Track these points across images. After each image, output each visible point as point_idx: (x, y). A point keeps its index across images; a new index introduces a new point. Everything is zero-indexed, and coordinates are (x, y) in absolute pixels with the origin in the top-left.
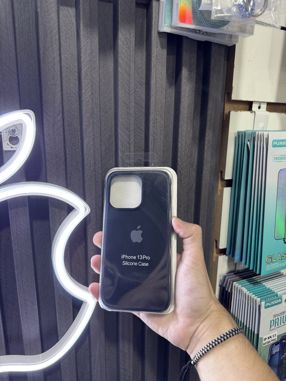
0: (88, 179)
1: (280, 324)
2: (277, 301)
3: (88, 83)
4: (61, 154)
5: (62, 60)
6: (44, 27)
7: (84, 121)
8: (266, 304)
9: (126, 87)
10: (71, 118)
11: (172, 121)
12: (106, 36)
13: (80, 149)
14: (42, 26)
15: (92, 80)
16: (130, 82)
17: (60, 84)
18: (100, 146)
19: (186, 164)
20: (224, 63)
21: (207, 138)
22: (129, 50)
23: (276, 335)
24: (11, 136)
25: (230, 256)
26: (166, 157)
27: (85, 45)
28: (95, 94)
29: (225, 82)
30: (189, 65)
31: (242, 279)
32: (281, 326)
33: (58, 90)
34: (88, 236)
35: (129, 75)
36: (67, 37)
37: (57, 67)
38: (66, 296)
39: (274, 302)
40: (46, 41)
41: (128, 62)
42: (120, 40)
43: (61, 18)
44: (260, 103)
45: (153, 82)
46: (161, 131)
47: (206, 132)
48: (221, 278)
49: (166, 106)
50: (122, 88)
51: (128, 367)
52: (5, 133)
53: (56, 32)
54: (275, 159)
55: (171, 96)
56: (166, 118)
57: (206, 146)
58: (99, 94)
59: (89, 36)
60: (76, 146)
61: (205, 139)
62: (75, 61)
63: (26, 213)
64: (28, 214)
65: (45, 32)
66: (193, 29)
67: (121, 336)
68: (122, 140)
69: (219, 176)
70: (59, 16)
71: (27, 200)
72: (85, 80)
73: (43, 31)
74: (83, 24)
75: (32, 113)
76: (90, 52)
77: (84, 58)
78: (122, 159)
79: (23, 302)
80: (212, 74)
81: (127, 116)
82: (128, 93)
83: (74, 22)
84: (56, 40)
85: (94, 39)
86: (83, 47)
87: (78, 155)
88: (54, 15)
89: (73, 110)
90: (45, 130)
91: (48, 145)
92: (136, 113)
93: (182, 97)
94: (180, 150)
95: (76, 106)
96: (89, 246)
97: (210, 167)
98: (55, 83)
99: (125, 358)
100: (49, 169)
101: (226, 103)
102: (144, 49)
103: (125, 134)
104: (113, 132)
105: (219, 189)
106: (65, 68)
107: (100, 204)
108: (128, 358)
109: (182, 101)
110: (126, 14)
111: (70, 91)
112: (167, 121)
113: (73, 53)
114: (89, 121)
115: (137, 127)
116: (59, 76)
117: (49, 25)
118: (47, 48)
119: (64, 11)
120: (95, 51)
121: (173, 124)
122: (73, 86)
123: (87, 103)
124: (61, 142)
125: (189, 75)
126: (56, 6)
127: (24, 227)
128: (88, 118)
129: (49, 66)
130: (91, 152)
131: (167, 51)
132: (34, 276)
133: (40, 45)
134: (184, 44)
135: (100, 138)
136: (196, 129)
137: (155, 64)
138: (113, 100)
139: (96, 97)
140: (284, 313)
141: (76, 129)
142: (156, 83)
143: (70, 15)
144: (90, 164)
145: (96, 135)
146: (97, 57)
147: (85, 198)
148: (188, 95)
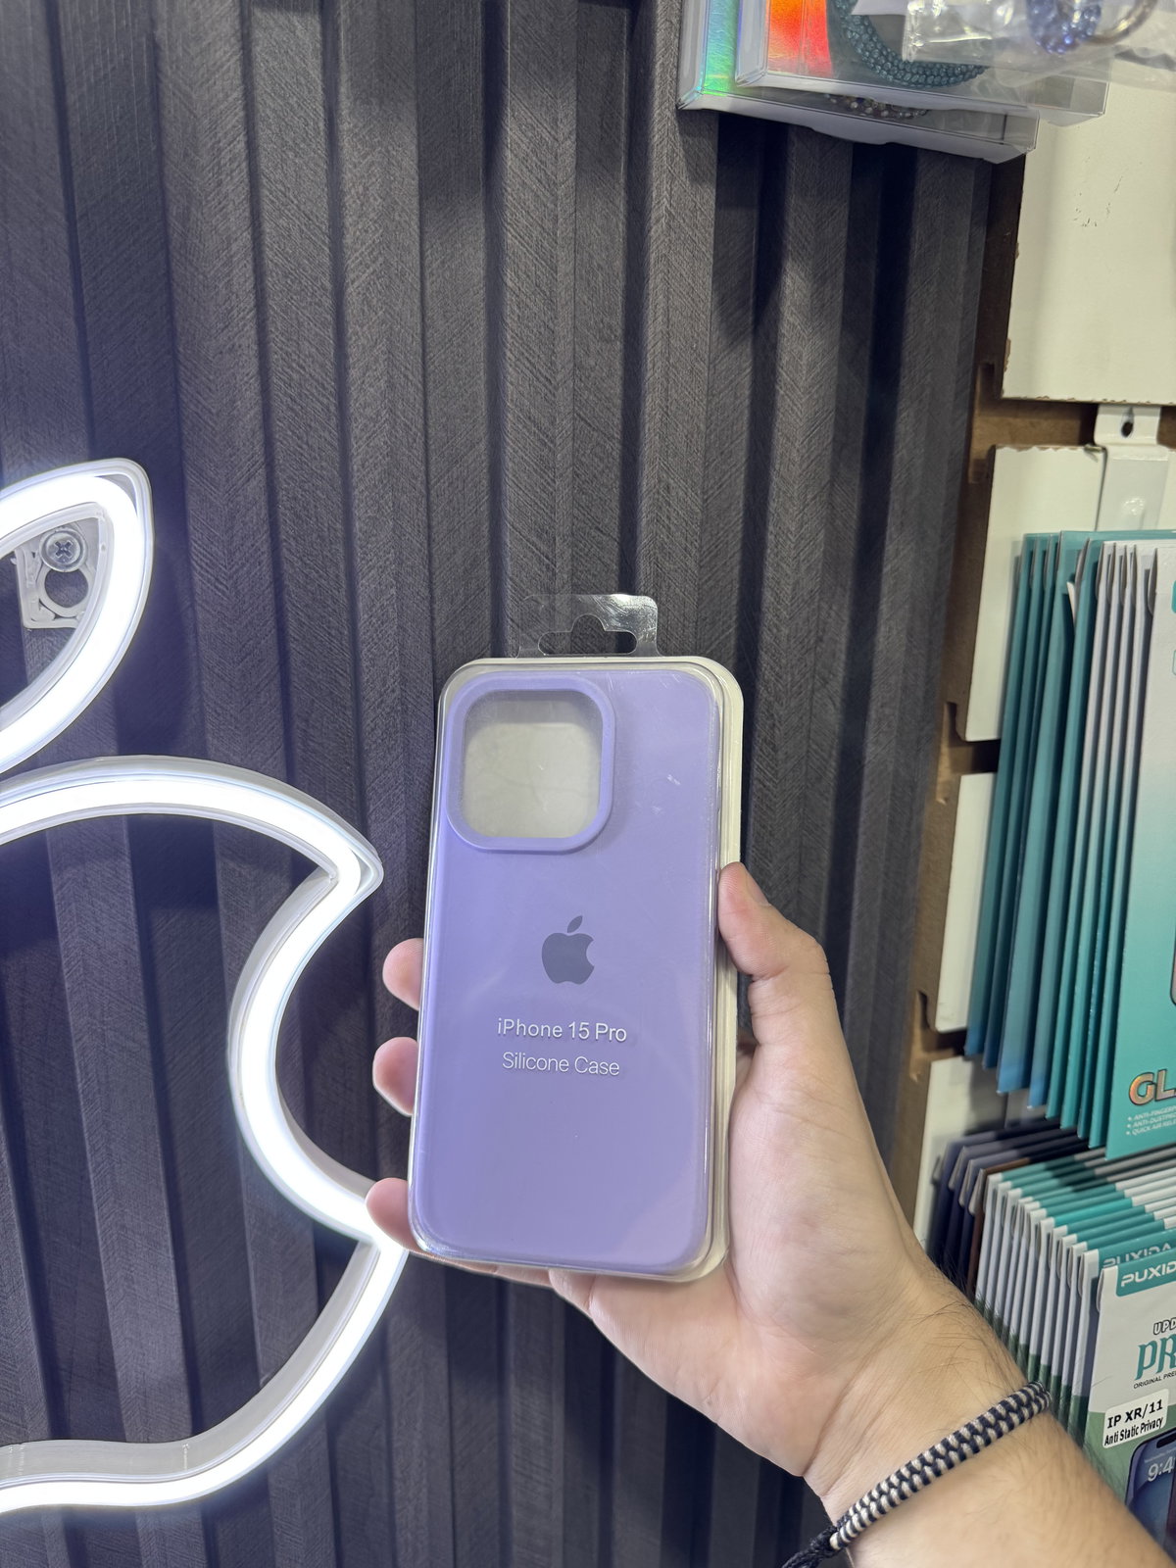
0: (375, 742)
2: (1172, 1267)
3: (374, 338)
4: (263, 642)
5: (268, 240)
6: (186, 106)
7: (357, 501)
8: (1125, 1277)
9: (536, 349)
10: (306, 487)
11: (737, 494)
12: (453, 131)
13: (345, 616)
14: (177, 101)
15: (391, 328)
16: (553, 332)
17: (255, 347)
18: (427, 604)
19: (797, 678)
20: (970, 241)
21: (889, 567)
22: (548, 195)
23: (1165, 1405)
24: (54, 569)
25: (981, 1061)
26: (711, 645)
27: (358, 175)
28: (403, 388)
29: (976, 320)
30: (812, 253)
31: (1027, 1159)
33: (247, 375)
35: (550, 302)
36: (285, 144)
37: (243, 276)
38: (289, 1217)
40: (194, 167)
41: (545, 243)
42: (511, 151)
43: (259, 59)
44: (1131, 408)
45: (653, 329)
46: (686, 540)
47: (887, 538)
48: (942, 1152)
49: (715, 430)
51: (545, 1497)
52: (28, 557)
53: (234, 127)
55: (734, 384)
56: (712, 481)
57: (885, 599)
58: (419, 385)
60: (329, 602)
61: (880, 570)
62: (319, 243)
63: (123, 885)
64: (130, 888)
65: (190, 129)
66: (831, 95)
68: (517, 580)
69: (942, 723)
70: (253, 54)
71: (125, 833)
72: (359, 329)
73: (179, 125)
74: (352, 85)
75: (134, 473)
76: (380, 208)
77: (358, 233)
79: (114, 1237)
80: (914, 286)
81: (542, 477)
82: (547, 379)
83: (316, 74)
84: (235, 158)
85: (396, 148)
86: (353, 186)
87: (337, 640)
88: (226, 54)
89: (313, 454)
90: (196, 542)
91: (207, 603)
92: (583, 459)
93: (782, 392)
94: (768, 617)
95: (326, 434)
96: (379, 1017)
97: (899, 691)
99: (531, 1463)
100: (212, 705)
101: (977, 412)
102: (617, 186)
103: (533, 552)
104: (485, 544)
105: (941, 780)
106: (277, 274)
108: (542, 1464)
109: (782, 410)
110: (540, 36)
111: (303, 373)
112: (717, 492)
113: (312, 212)
114: (377, 502)
115: (587, 522)
116: (251, 314)
117: (207, 96)
118: (198, 198)
119: (272, 29)
120: (404, 202)
121: (745, 505)
122: (314, 350)
123: (372, 424)
124: (264, 591)
125: (811, 296)
126: (235, 11)
127: (113, 938)
128: (377, 491)
129: (209, 272)
130: (390, 632)
131: (717, 191)
132: (157, 1136)
133: (168, 185)
134: (794, 158)
135: (426, 571)
136: (844, 525)
137: (664, 252)
138: (483, 406)
139: (408, 400)
141: (326, 534)
142: (668, 333)
143: (298, 45)
144: (384, 681)
145: (407, 558)
146: (414, 229)
147: (364, 819)
148: (809, 381)
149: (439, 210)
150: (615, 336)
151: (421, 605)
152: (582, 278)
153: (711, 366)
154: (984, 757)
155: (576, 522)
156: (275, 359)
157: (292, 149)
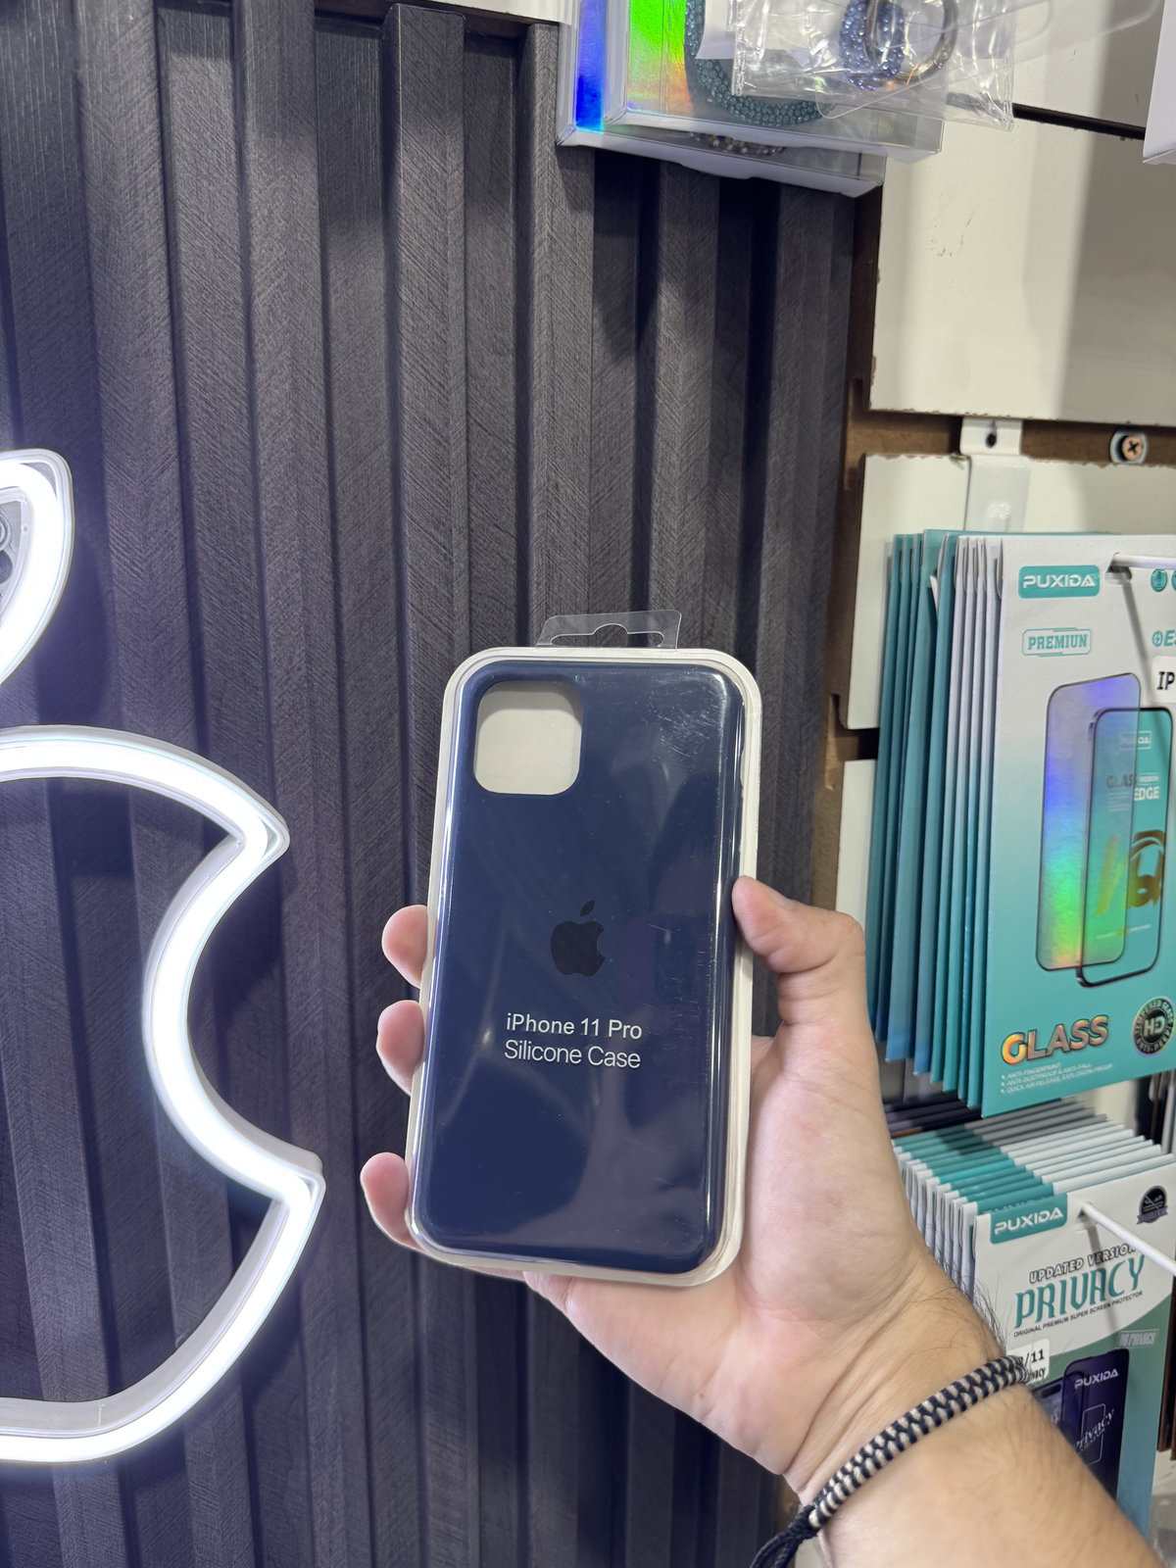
0: (282, 717)
1: (1063, 1311)
2: (1044, 1216)
3: (279, 345)
4: (175, 621)
5: (183, 258)
6: (105, 136)
7: (263, 492)
8: (998, 1225)
9: (431, 359)
10: (220, 483)
11: (626, 495)
12: (355, 164)
13: (256, 602)
14: (98, 133)
15: (295, 337)
16: (445, 342)
17: (169, 352)
18: (331, 588)
20: (833, 262)
21: (768, 563)
22: (439, 219)
23: (1046, 1355)
26: (606, 636)
27: (264, 200)
28: (307, 391)
29: (846, 339)
30: (685, 274)
31: (919, 1128)
32: (1066, 1319)
33: (162, 376)
34: (287, 944)
35: (443, 315)
36: (199, 173)
37: (158, 288)
38: (204, 1175)
39: (1032, 1220)
40: (113, 190)
41: (437, 263)
42: (404, 180)
44: (994, 421)
45: (539, 341)
46: (575, 534)
47: (765, 537)
49: (603, 437)
50: (414, 367)
51: (460, 1467)
53: (150, 155)
54: (1034, 644)
55: (620, 396)
56: (603, 485)
57: (764, 594)
58: (322, 389)
59: (280, 169)
60: (241, 589)
61: (759, 567)
62: (232, 262)
63: (43, 848)
64: (49, 851)
65: (109, 157)
66: (694, 133)
68: (416, 568)
69: (828, 715)
70: (170, 93)
71: (45, 797)
72: (265, 337)
73: (99, 153)
74: (258, 120)
75: (57, 465)
76: (284, 229)
77: (263, 251)
78: (421, 642)
79: (33, 1192)
80: (781, 306)
81: (438, 473)
82: (440, 384)
83: (227, 113)
84: (151, 183)
85: (299, 176)
86: (259, 209)
87: (249, 624)
88: (142, 92)
89: (226, 452)
90: (113, 528)
91: (124, 584)
92: (481, 461)
93: (660, 401)
95: (239, 435)
96: (288, 982)
97: (781, 680)
98: (149, 350)
99: (445, 1431)
100: (128, 679)
101: (850, 424)
102: (507, 215)
103: (431, 542)
104: (389, 537)
105: (828, 768)
106: (192, 289)
107: (335, 819)
108: (456, 1432)
109: (661, 417)
110: (428, 79)
111: (216, 377)
112: (608, 495)
113: (225, 235)
114: (283, 493)
115: (485, 518)
116: (166, 321)
117: (125, 128)
118: (116, 217)
119: (188, 72)
120: (306, 224)
121: (634, 507)
122: (226, 358)
123: (277, 423)
124: (176, 574)
125: (686, 313)
126: (150, 54)
127: (34, 899)
128: (281, 483)
129: (127, 283)
130: (296, 613)
131: (595, 220)
132: (75, 1093)
133: (88, 205)
134: (666, 190)
135: (331, 560)
136: (728, 527)
137: (547, 272)
138: (386, 412)
139: (311, 400)
140: (1075, 1267)
141: (238, 526)
142: (552, 345)
143: (211, 86)
144: (291, 660)
145: (312, 545)
146: (315, 249)
147: (274, 791)
148: (685, 391)
149: (342, 234)
150: (508, 350)
151: (325, 589)
152: (475, 297)
153: (599, 378)
154: (866, 744)
155: (473, 517)
156: (191, 366)
157: (206, 178)
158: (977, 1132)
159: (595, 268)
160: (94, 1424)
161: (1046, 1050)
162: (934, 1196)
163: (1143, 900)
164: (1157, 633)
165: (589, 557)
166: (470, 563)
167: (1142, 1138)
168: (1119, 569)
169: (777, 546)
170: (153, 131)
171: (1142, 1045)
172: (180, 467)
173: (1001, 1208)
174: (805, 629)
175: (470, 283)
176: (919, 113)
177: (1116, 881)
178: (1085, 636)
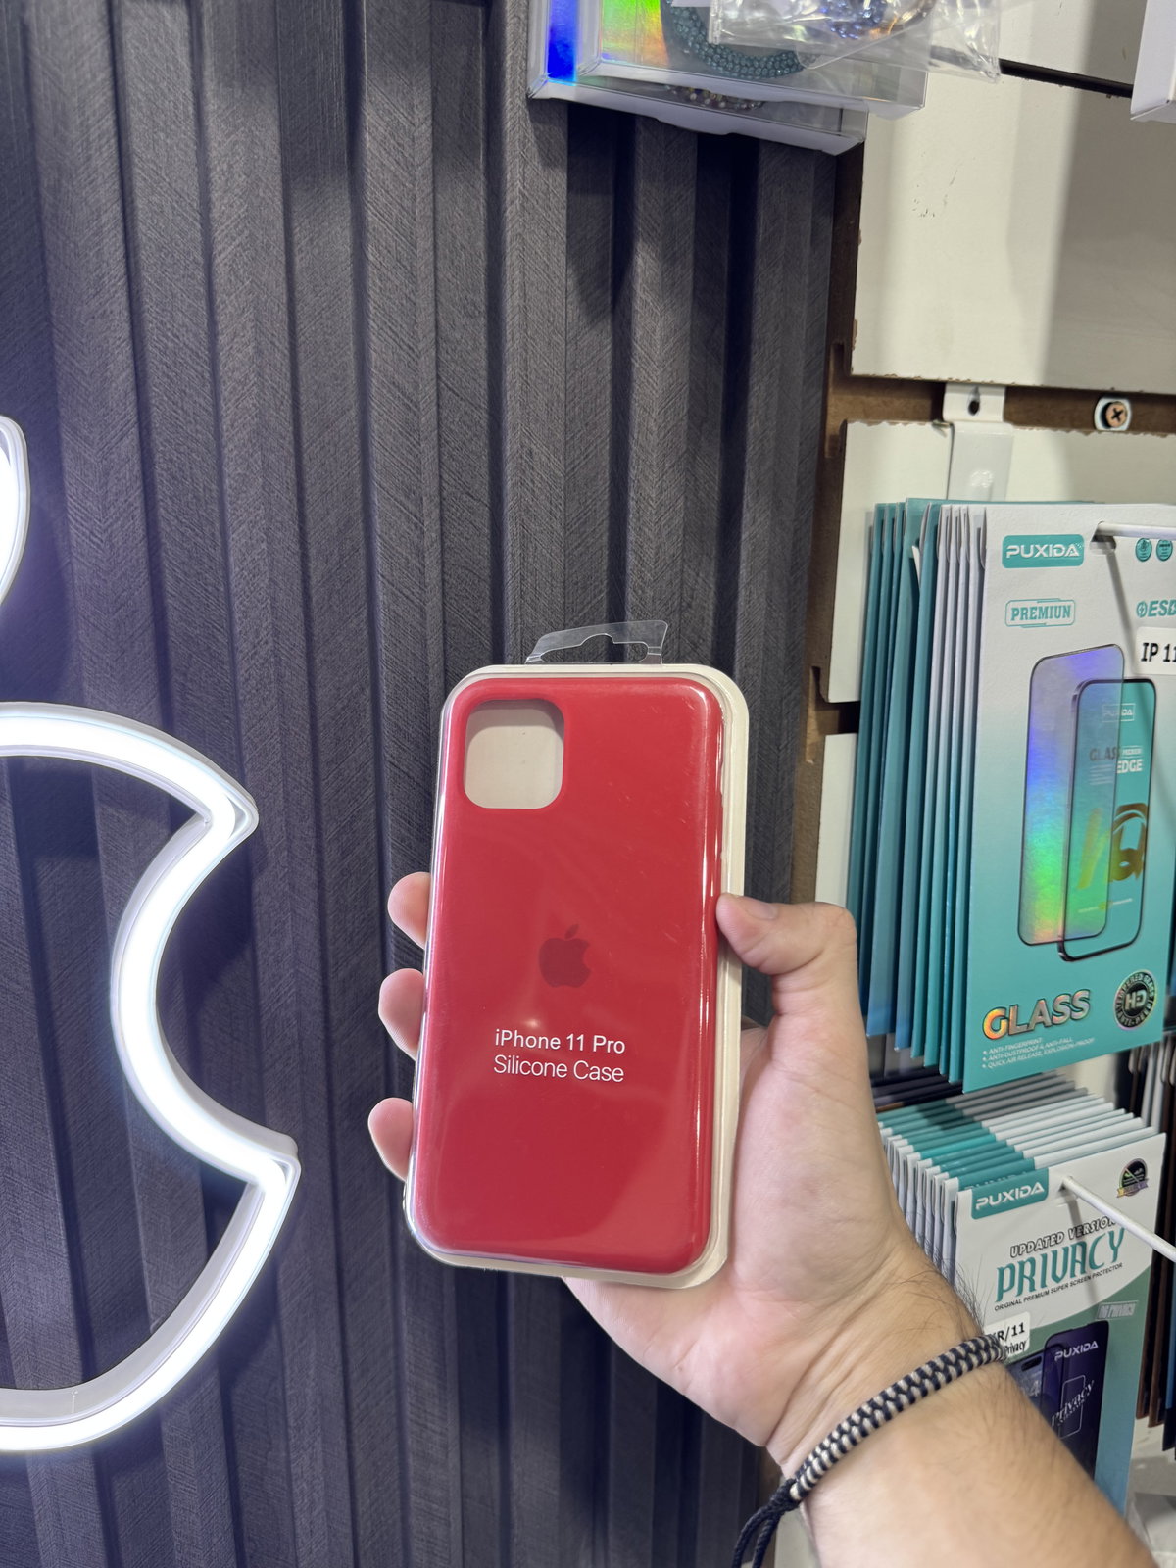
0: (249, 692)
1: (1043, 1285)
2: (1025, 1191)
3: (242, 307)
4: (136, 593)
5: (141, 215)
6: (55, 84)
7: (227, 460)
8: (979, 1200)
9: (398, 319)
10: (182, 450)
11: (603, 464)
12: (318, 117)
13: (220, 573)
14: (48, 82)
15: (257, 297)
16: (414, 304)
17: (126, 314)
18: (298, 559)
20: (813, 223)
21: (747, 533)
22: (406, 175)
23: (1027, 1329)
26: (583, 609)
27: (223, 153)
28: (271, 354)
29: (827, 303)
30: (662, 234)
31: (900, 1103)
32: (1047, 1293)
33: (119, 339)
34: (258, 925)
35: (411, 276)
36: (155, 125)
37: (113, 246)
38: (176, 1159)
39: (1014, 1195)
40: (64, 142)
41: (405, 220)
42: (370, 134)
43: (129, 46)
44: (977, 387)
45: (511, 302)
46: (551, 503)
47: (745, 506)
49: (579, 402)
50: (382, 329)
51: (441, 1446)
53: (102, 105)
54: (1017, 615)
55: (596, 360)
56: (578, 452)
57: (744, 565)
58: (286, 352)
59: (239, 121)
60: (206, 560)
61: (739, 538)
62: (191, 219)
63: (4, 828)
64: (11, 831)
65: (59, 107)
66: (671, 86)
67: (408, 1324)
68: (386, 537)
69: (808, 688)
70: (124, 41)
72: (227, 298)
73: (49, 102)
74: (215, 69)
76: (245, 184)
77: (224, 208)
78: (392, 614)
80: (761, 268)
81: (408, 439)
82: (410, 348)
83: (184, 62)
84: (104, 135)
85: (259, 128)
86: (219, 163)
87: (214, 596)
88: (93, 38)
89: (188, 418)
90: (71, 497)
91: (83, 555)
92: (452, 427)
93: (637, 365)
94: (632, 579)
95: (201, 401)
96: (260, 963)
97: (762, 652)
98: (105, 311)
100: (89, 654)
101: (831, 390)
102: (477, 171)
103: (402, 511)
104: (358, 506)
105: (809, 742)
106: (150, 247)
107: (306, 797)
108: (436, 1412)
109: (638, 381)
110: (394, 27)
111: (177, 341)
112: (584, 462)
113: (183, 190)
114: (247, 460)
115: (458, 487)
116: (122, 281)
117: (75, 76)
118: (68, 171)
119: (143, 18)
120: (267, 179)
121: (611, 474)
122: (187, 320)
123: (240, 388)
124: (137, 544)
125: (663, 274)
128: (245, 450)
129: (80, 241)
130: (262, 585)
131: (568, 177)
132: (42, 1078)
133: (39, 159)
134: (641, 146)
135: (296, 527)
136: (707, 495)
137: (520, 231)
138: (353, 376)
139: (276, 365)
140: (1056, 1241)
141: (201, 494)
142: (525, 307)
143: (167, 34)
144: (257, 633)
145: (277, 514)
146: (277, 205)
147: (242, 769)
148: (663, 354)
149: (307, 190)
150: (480, 312)
151: (292, 560)
152: (445, 257)
153: (573, 342)
154: (847, 718)
155: (444, 485)
156: (150, 327)
157: (162, 131)
158: (958, 1106)
159: (569, 227)
160: (68, 1412)
161: (1028, 1025)
162: (915, 1171)
163: (1126, 873)
164: (1141, 603)
165: (565, 527)
166: (442, 534)
167: (1122, 1111)
168: (1103, 538)
169: (757, 515)
170: (104, 80)
171: (1123, 1020)
172: (140, 433)
173: (982, 1183)
174: (786, 600)
175: (440, 243)
176: (902, 64)
177: (1098, 855)
178: (1069, 607)
